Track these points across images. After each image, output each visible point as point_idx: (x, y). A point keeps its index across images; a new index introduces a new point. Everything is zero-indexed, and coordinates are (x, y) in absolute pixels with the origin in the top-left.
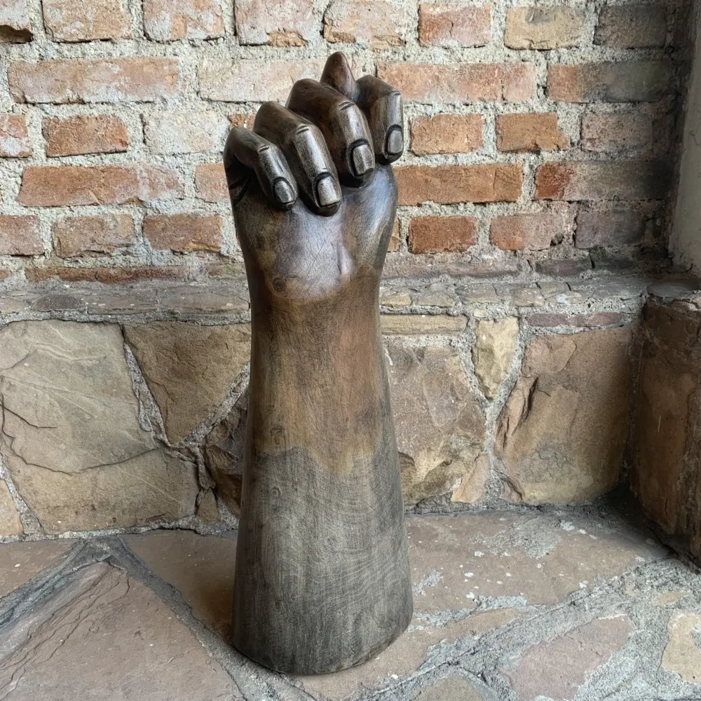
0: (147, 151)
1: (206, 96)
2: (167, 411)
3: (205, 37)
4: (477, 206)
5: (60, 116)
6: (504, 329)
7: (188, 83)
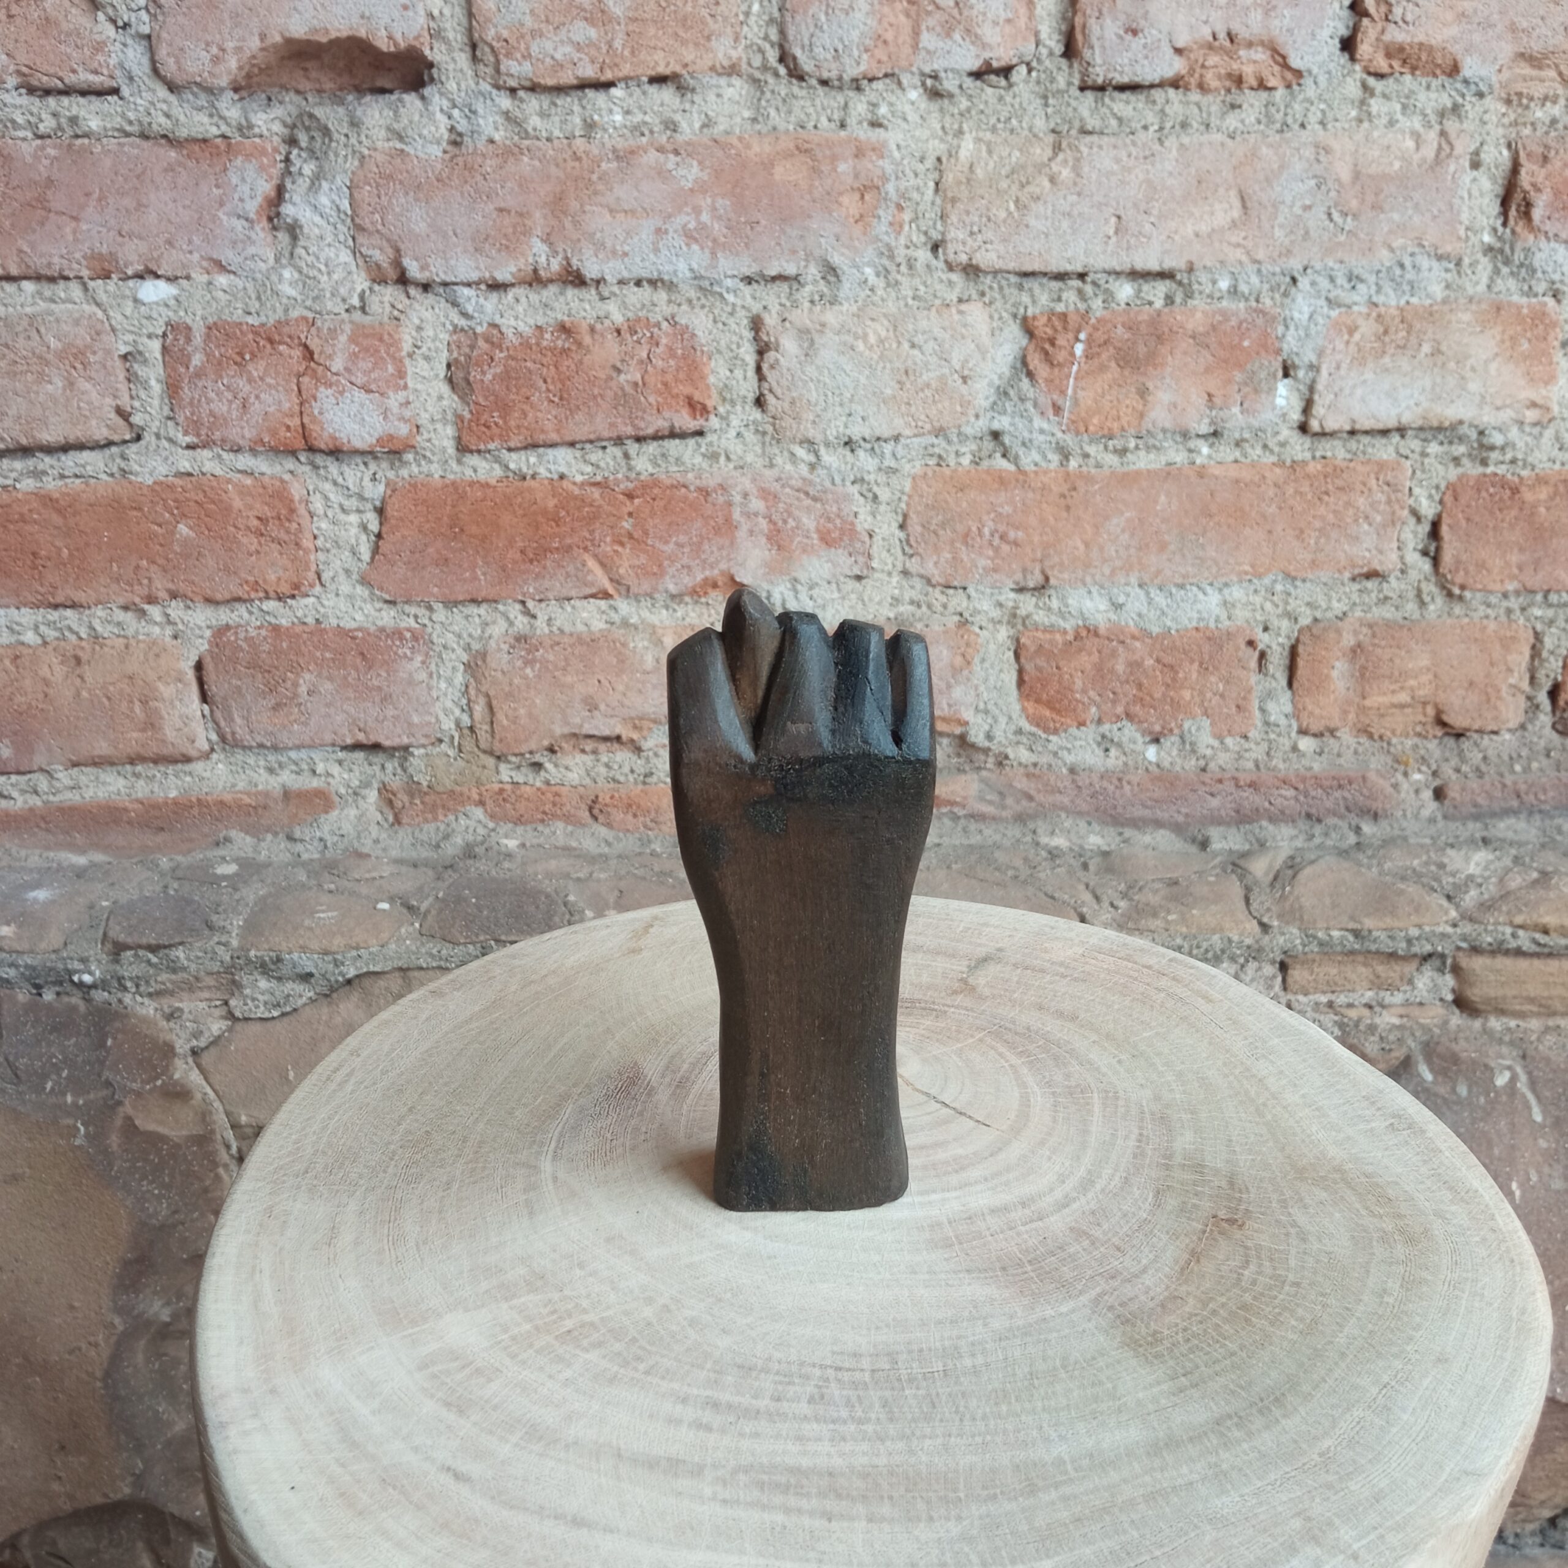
0: (764, 433)
1: (963, 258)
3: (975, 65)
5: (508, 324)
7: (907, 216)
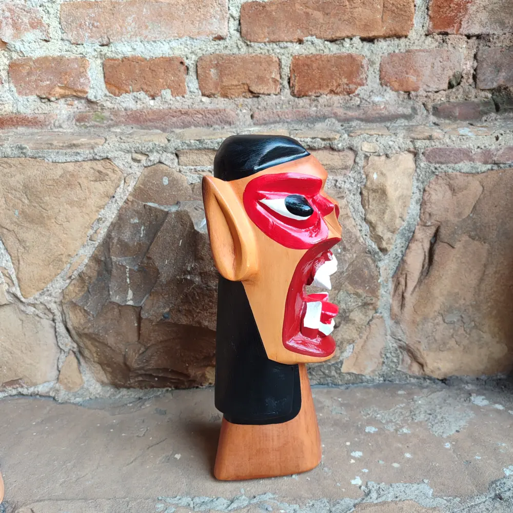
2: (19, 261)
4: (365, 43)
6: (398, 166)
